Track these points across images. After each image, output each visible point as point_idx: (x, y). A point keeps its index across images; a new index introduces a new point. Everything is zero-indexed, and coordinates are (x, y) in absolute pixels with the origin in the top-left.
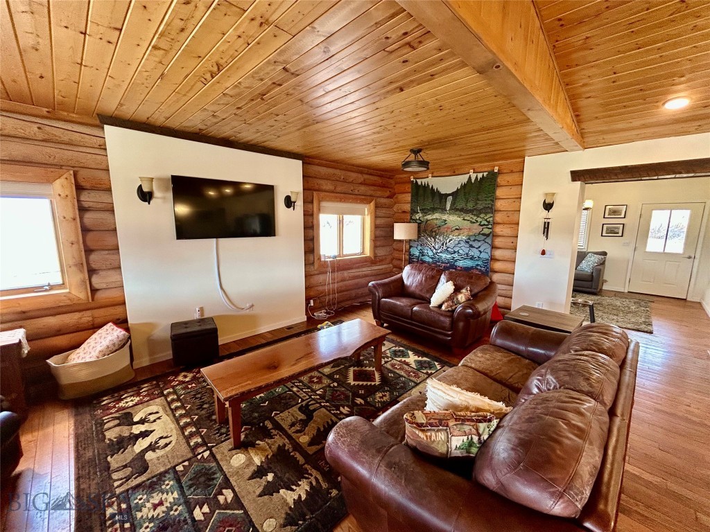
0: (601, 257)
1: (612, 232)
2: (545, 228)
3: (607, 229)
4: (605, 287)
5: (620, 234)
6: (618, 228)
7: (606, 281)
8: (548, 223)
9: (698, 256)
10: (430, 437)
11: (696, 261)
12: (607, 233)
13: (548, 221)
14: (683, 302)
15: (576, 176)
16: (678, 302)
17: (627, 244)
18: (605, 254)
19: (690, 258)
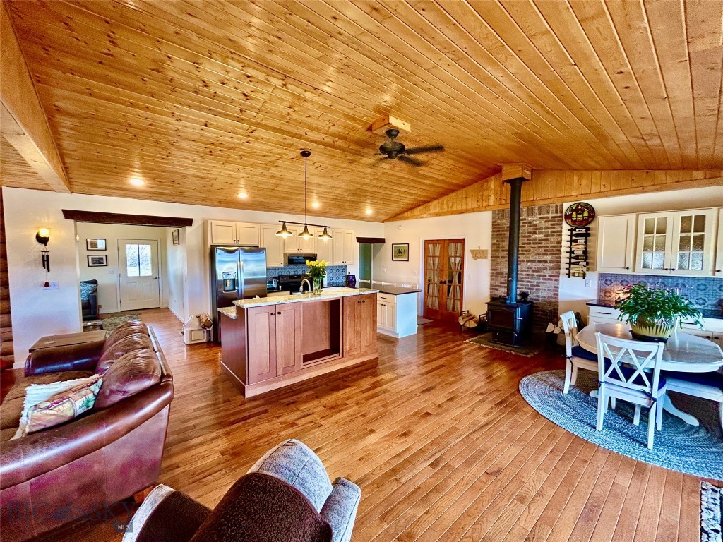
0: (93, 285)
1: (98, 262)
2: (44, 261)
3: (92, 259)
4: (102, 311)
5: (105, 264)
6: (102, 259)
7: (101, 306)
8: (48, 256)
9: (160, 277)
10: (59, 410)
11: (160, 280)
12: (93, 263)
13: (47, 254)
14: (158, 310)
15: (69, 214)
16: (154, 310)
17: (112, 272)
18: (95, 282)
19: (156, 278)
